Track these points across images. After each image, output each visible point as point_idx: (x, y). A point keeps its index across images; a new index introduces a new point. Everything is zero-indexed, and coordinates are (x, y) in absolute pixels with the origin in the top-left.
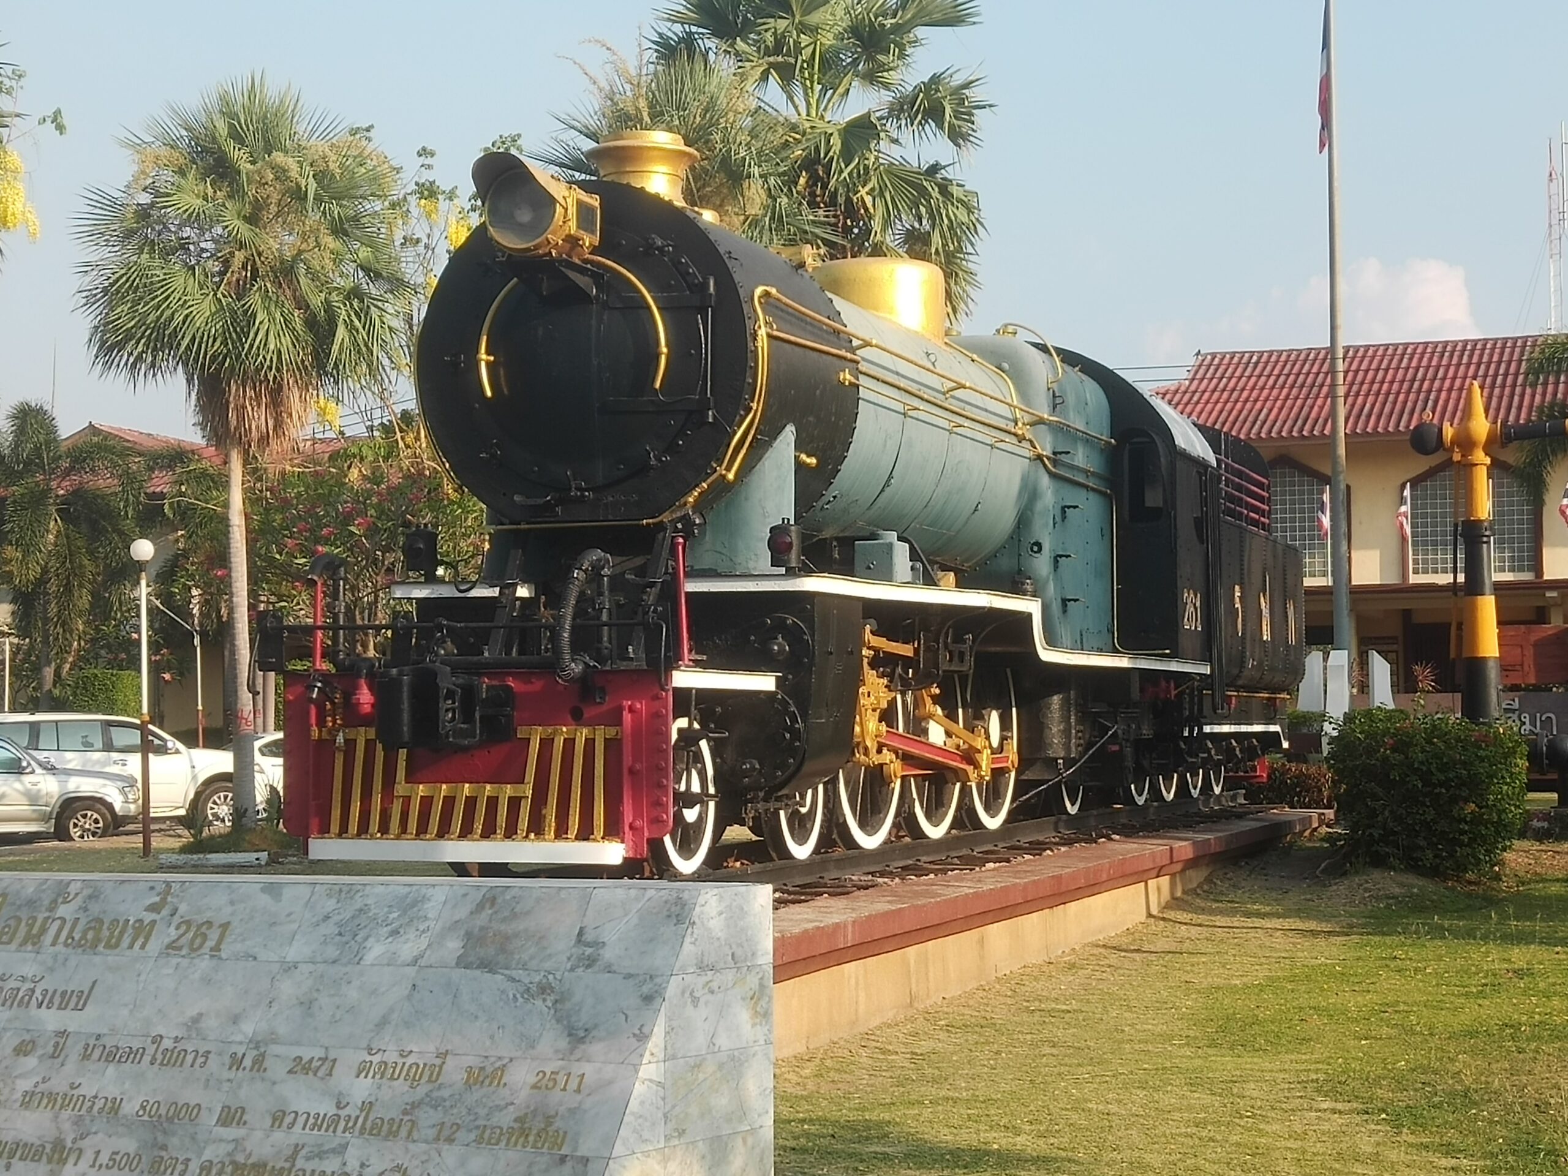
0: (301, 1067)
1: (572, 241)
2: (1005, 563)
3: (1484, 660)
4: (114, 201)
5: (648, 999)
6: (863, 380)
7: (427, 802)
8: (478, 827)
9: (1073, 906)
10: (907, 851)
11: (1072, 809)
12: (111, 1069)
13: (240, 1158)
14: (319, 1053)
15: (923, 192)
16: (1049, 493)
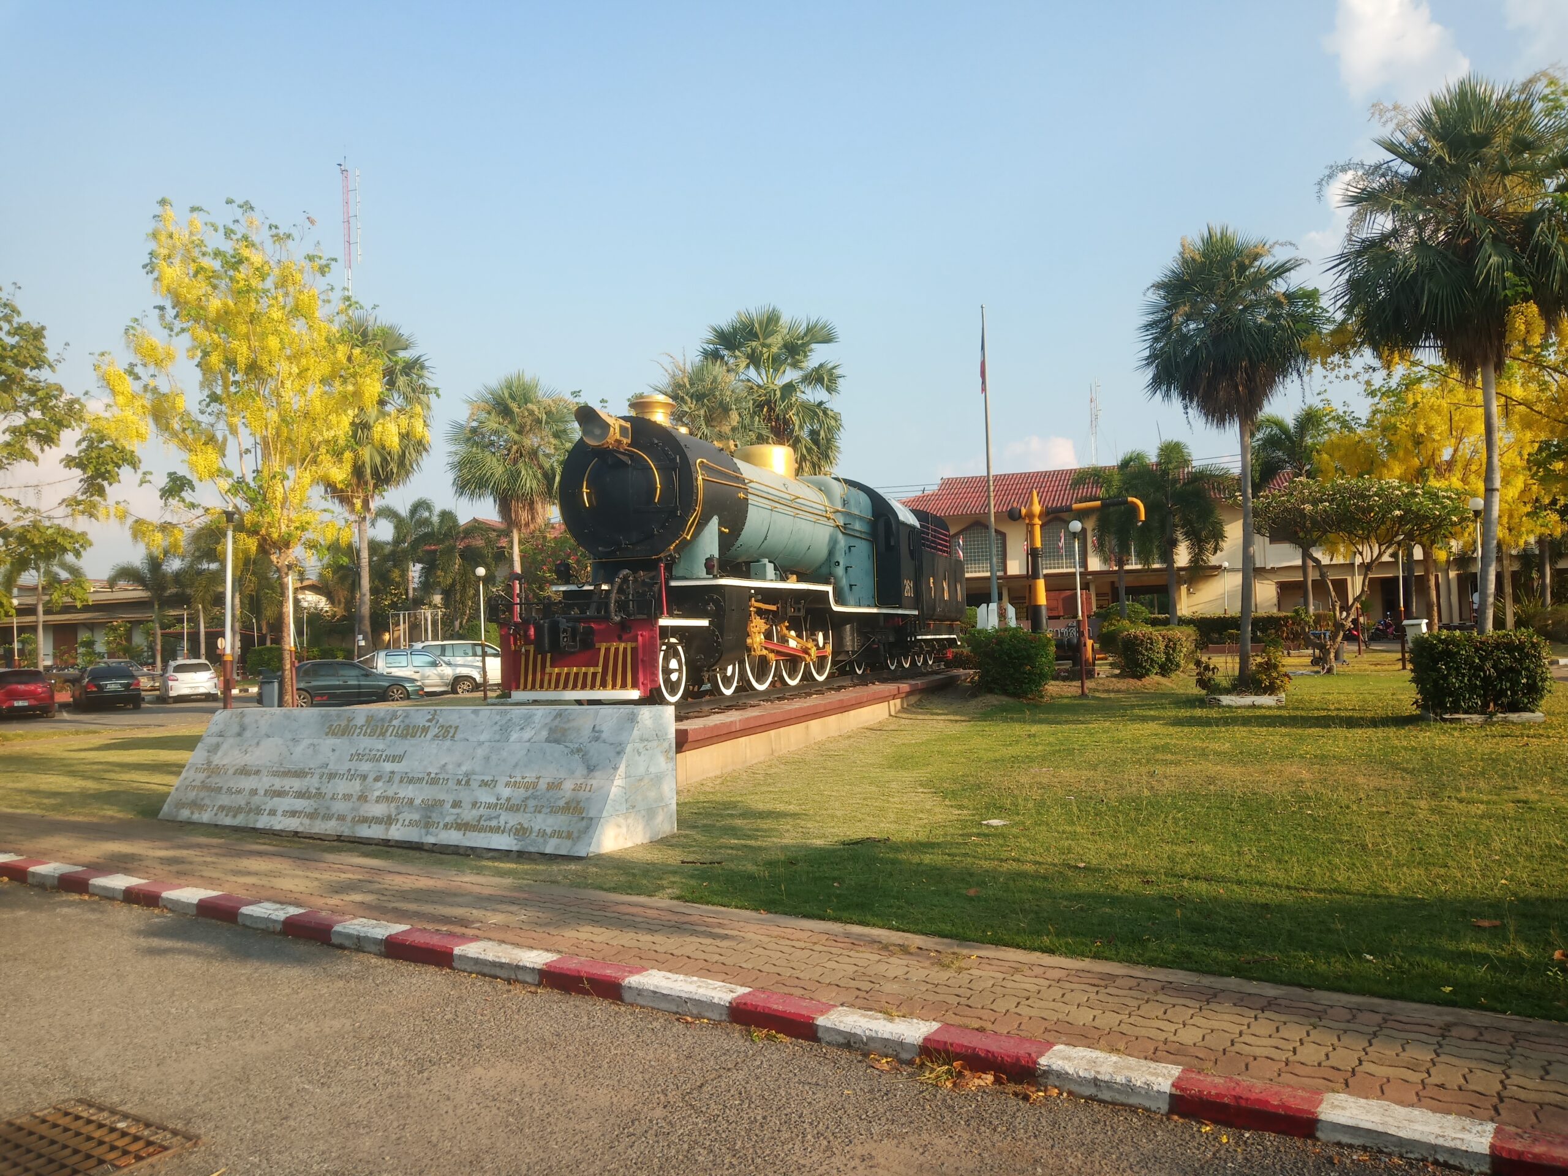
0: (484, 784)
1: (619, 442)
2: (824, 570)
3: (1040, 606)
4: (462, 425)
5: (619, 753)
6: (750, 497)
7: (559, 675)
8: (579, 685)
9: (852, 713)
10: (780, 691)
11: (859, 672)
12: (411, 787)
13: (459, 821)
14: (490, 778)
15: (816, 414)
16: (842, 541)
